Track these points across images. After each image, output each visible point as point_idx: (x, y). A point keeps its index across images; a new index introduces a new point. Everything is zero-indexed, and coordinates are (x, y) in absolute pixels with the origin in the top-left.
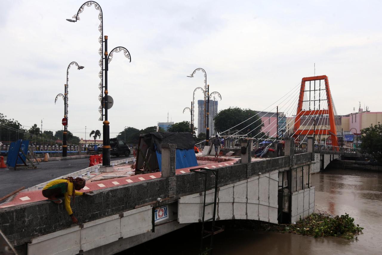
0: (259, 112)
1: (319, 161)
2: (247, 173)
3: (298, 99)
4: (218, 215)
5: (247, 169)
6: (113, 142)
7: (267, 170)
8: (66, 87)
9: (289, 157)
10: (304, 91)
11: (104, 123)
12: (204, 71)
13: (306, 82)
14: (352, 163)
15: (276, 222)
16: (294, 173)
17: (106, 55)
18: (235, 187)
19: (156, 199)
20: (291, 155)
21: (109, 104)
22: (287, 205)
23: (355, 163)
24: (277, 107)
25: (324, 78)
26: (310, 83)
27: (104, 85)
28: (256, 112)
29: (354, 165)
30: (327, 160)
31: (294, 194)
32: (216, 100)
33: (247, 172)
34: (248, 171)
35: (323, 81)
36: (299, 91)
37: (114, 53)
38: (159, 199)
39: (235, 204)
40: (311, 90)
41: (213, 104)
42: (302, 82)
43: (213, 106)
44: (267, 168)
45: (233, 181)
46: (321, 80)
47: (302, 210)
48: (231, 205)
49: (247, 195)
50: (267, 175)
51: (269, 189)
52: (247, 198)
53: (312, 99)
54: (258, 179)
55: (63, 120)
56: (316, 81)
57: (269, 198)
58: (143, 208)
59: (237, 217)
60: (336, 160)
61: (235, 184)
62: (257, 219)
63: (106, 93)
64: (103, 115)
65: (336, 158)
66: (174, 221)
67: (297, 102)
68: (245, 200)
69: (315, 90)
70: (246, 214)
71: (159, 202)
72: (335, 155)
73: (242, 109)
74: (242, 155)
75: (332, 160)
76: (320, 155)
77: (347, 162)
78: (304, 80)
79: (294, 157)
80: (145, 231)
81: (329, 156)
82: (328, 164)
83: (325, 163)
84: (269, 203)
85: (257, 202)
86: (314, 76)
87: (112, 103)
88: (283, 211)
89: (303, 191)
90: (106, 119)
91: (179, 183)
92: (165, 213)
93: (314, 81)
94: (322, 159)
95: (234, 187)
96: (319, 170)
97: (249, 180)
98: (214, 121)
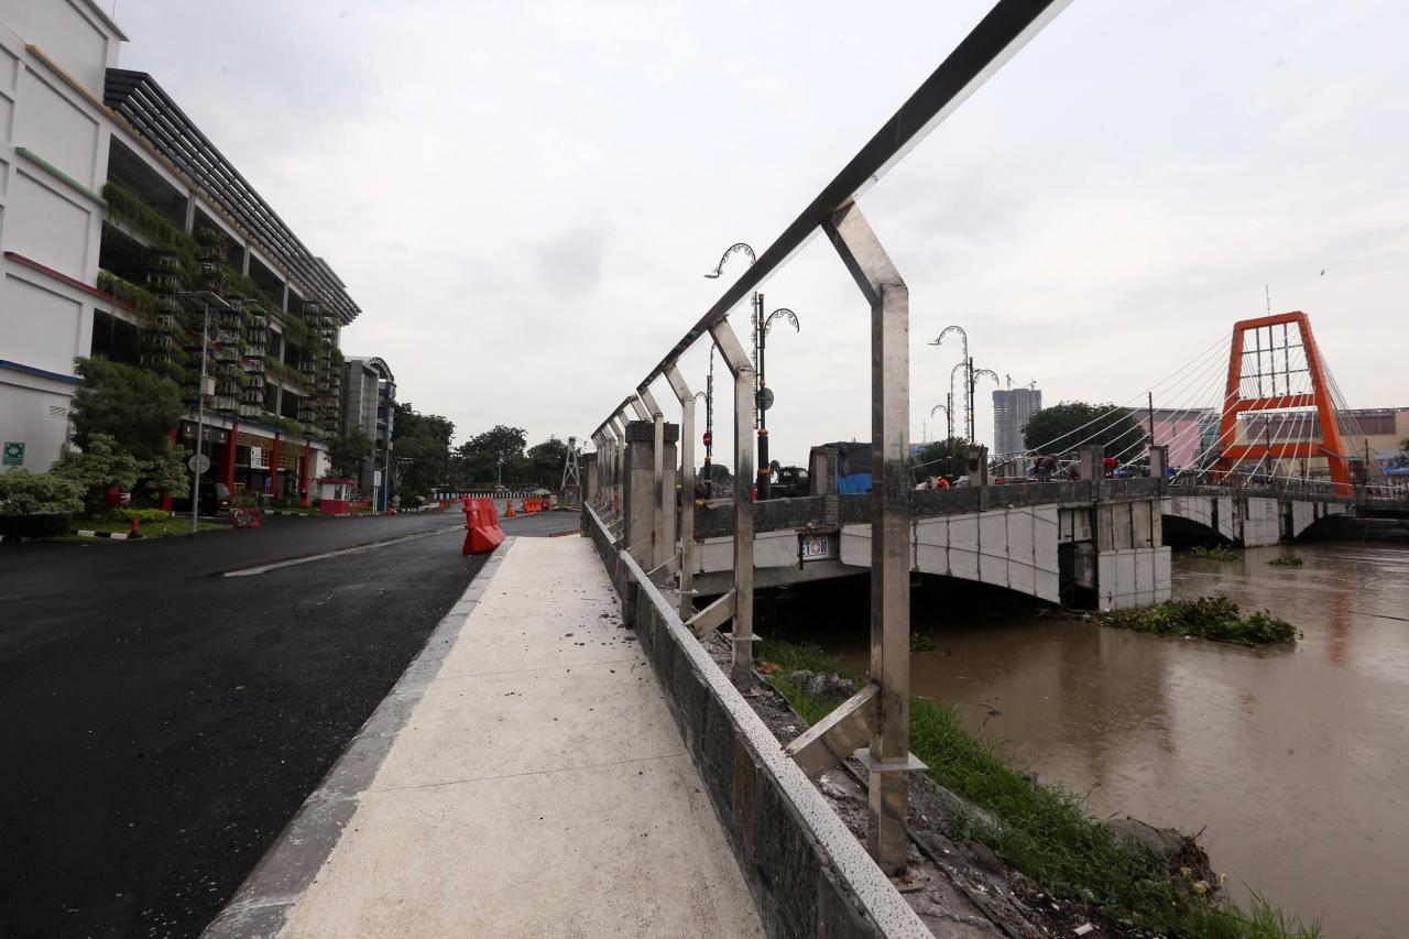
0: (1132, 410)
1: (1276, 517)
2: (979, 503)
3: (1227, 371)
4: (916, 563)
5: (979, 497)
6: (789, 474)
7: (1030, 501)
8: (710, 379)
9: (1089, 483)
10: (1241, 354)
11: (759, 433)
12: (961, 330)
13: (1246, 332)
14: (1390, 526)
15: (1056, 599)
16: (1103, 515)
17: (761, 324)
18: (951, 524)
19: (805, 525)
20: (1094, 478)
21: (767, 402)
22: (1088, 574)
23: (1399, 526)
24: (1150, 394)
25: (1299, 318)
26: (1258, 334)
27: (759, 372)
28: (1127, 409)
29: (1396, 531)
30: (1303, 517)
31: (1102, 553)
32: (1036, 389)
33: (979, 500)
34: (982, 500)
35: (1294, 327)
36: (1229, 354)
37: (774, 320)
38: (810, 524)
39: (951, 551)
40: (1261, 348)
41: (1031, 397)
42: (1235, 332)
43: (1030, 401)
44: (1029, 498)
45: (949, 513)
46: (1288, 325)
47: (1131, 589)
48: (943, 552)
49: (979, 539)
50: (1028, 510)
51: (1033, 536)
52: (979, 544)
53: (1266, 369)
54: (1006, 515)
55: (705, 436)
56: (1273, 327)
57: (1034, 552)
58: (784, 532)
59: (957, 573)
60: (1336, 517)
61: (951, 518)
62: (1006, 586)
63: (762, 385)
64: (757, 420)
65: (1334, 512)
66: (833, 559)
67: (1224, 379)
68: (975, 548)
69: (1272, 350)
70: (979, 572)
71: (809, 528)
72: (1329, 505)
73: (1091, 404)
74: (972, 473)
75: (1321, 515)
76: (1279, 503)
77: (1372, 522)
78: (1240, 328)
79: (1102, 483)
80: (787, 563)
81: (1310, 506)
82: (1306, 526)
83: (1295, 524)
84: (1034, 561)
85: (1005, 555)
86: (1266, 315)
87: (771, 400)
88: (1080, 583)
89: (1133, 551)
90: (763, 426)
91: (843, 505)
92: (823, 548)
93: (1268, 328)
94: (1284, 512)
95: (948, 522)
96: (1276, 540)
97: (982, 514)
98: (1024, 435)
